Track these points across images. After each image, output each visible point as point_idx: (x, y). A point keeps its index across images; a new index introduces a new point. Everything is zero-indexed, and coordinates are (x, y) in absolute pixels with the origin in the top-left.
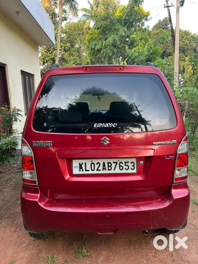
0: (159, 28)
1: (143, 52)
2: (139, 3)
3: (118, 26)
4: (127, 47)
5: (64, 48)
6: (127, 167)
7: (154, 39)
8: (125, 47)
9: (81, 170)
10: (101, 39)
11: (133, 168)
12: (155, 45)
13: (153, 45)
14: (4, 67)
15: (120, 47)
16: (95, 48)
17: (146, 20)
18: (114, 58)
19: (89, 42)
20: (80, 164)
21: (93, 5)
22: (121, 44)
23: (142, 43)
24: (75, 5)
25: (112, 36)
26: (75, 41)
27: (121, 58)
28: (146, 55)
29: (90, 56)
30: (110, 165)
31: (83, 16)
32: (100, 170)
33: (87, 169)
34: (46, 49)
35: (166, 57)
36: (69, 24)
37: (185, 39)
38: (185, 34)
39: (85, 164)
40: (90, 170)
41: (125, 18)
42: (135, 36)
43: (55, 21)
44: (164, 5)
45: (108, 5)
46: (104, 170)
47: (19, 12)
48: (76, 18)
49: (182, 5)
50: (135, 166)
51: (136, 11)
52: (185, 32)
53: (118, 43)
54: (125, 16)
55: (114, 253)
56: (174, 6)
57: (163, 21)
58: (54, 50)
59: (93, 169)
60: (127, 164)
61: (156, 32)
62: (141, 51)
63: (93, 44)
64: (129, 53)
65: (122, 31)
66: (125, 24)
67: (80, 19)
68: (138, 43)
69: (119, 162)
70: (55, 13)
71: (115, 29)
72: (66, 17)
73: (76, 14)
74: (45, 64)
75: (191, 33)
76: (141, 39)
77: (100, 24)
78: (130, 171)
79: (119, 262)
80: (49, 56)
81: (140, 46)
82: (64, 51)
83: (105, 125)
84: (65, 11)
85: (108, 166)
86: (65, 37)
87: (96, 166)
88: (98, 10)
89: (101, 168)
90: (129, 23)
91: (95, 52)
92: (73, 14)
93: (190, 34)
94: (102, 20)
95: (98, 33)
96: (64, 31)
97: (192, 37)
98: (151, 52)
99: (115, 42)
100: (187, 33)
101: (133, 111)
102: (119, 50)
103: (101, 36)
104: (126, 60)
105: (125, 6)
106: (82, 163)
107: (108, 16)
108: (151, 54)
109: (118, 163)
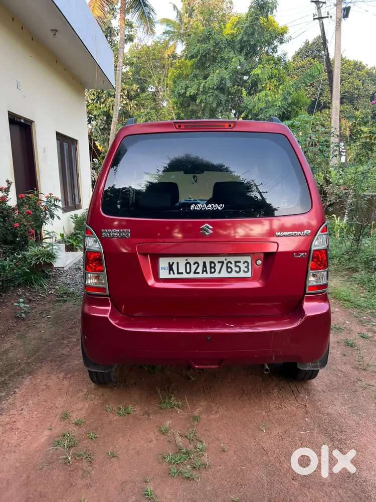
0: (306, 55)
1: (275, 101)
2: (268, 11)
3: (228, 54)
4: (244, 92)
5: (128, 92)
6: (237, 269)
7: (296, 77)
8: (242, 91)
9: (171, 272)
10: (197, 78)
11: (246, 270)
12: (297, 89)
13: (293, 89)
14: (30, 126)
15: (232, 91)
16: (185, 93)
17: (281, 42)
18: (221, 111)
19: (175, 82)
20: (169, 263)
21: (182, 12)
22: (234, 86)
23: (273, 85)
24: (149, 13)
25: (217, 71)
26: (149, 80)
27: (234, 111)
28: (279, 106)
29: (175, 108)
30: (213, 265)
31: (164, 33)
32: (198, 273)
33: (180, 272)
34: (93, 94)
35: (319, 112)
36: (137, 47)
37: (353, 78)
38: (354, 69)
39: (178, 263)
40: (184, 272)
41: (242, 38)
42: (259, 72)
43: (112, 43)
44: (314, 15)
45: (211, 13)
46: (205, 273)
47: (56, 31)
48: (150, 38)
49: (346, 16)
50: (250, 267)
51: (262, 25)
52: (355, 64)
53: (229, 84)
54: (240, 35)
55: (218, 403)
56: (331, 17)
57: (314, 43)
58: (109, 96)
59: (188, 271)
60: (237, 264)
61: (299, 63)
62: (270, 99)
63: (182, 86)
64: (248, 104)
65: (237, 61)
66: (242, 49)
67: (159, 40)
68: (266, 84)
69: (227, 261)
70: (112, 28)
71: (223, 59)
72: (132, 35)
73: (150, 31)
74: (92, 123)
75: (366, 66)
76: (271, 78)
77: (196, 49)
78: (242, 275)
79: (225, 414)
80: (100, 108)
81: (270, 90)
82: (128, 98)
83: (207, 206)
84: (130, 25)
85: (211, 268)
86: (128, 72)
87: (194, 267)
88: (191, 23)
89: (200, 270)
90: (249, 46)
91: (186, 102)
92: (146, 29)
93: (364, 67)
94: (199, 41)
95: (192, 66)
96: (128, 62)
97: (367, 73)
98: (290, 101)
99: (222, 83)
100: (358, 66)
101: (252, 191)
102: (230, 96)
103: (198, 72)
104: (243, 115)
105: (241, 15)
106: (173, 263)
107: (210, 34)
108: (290, 105)
109: (225, 262)
